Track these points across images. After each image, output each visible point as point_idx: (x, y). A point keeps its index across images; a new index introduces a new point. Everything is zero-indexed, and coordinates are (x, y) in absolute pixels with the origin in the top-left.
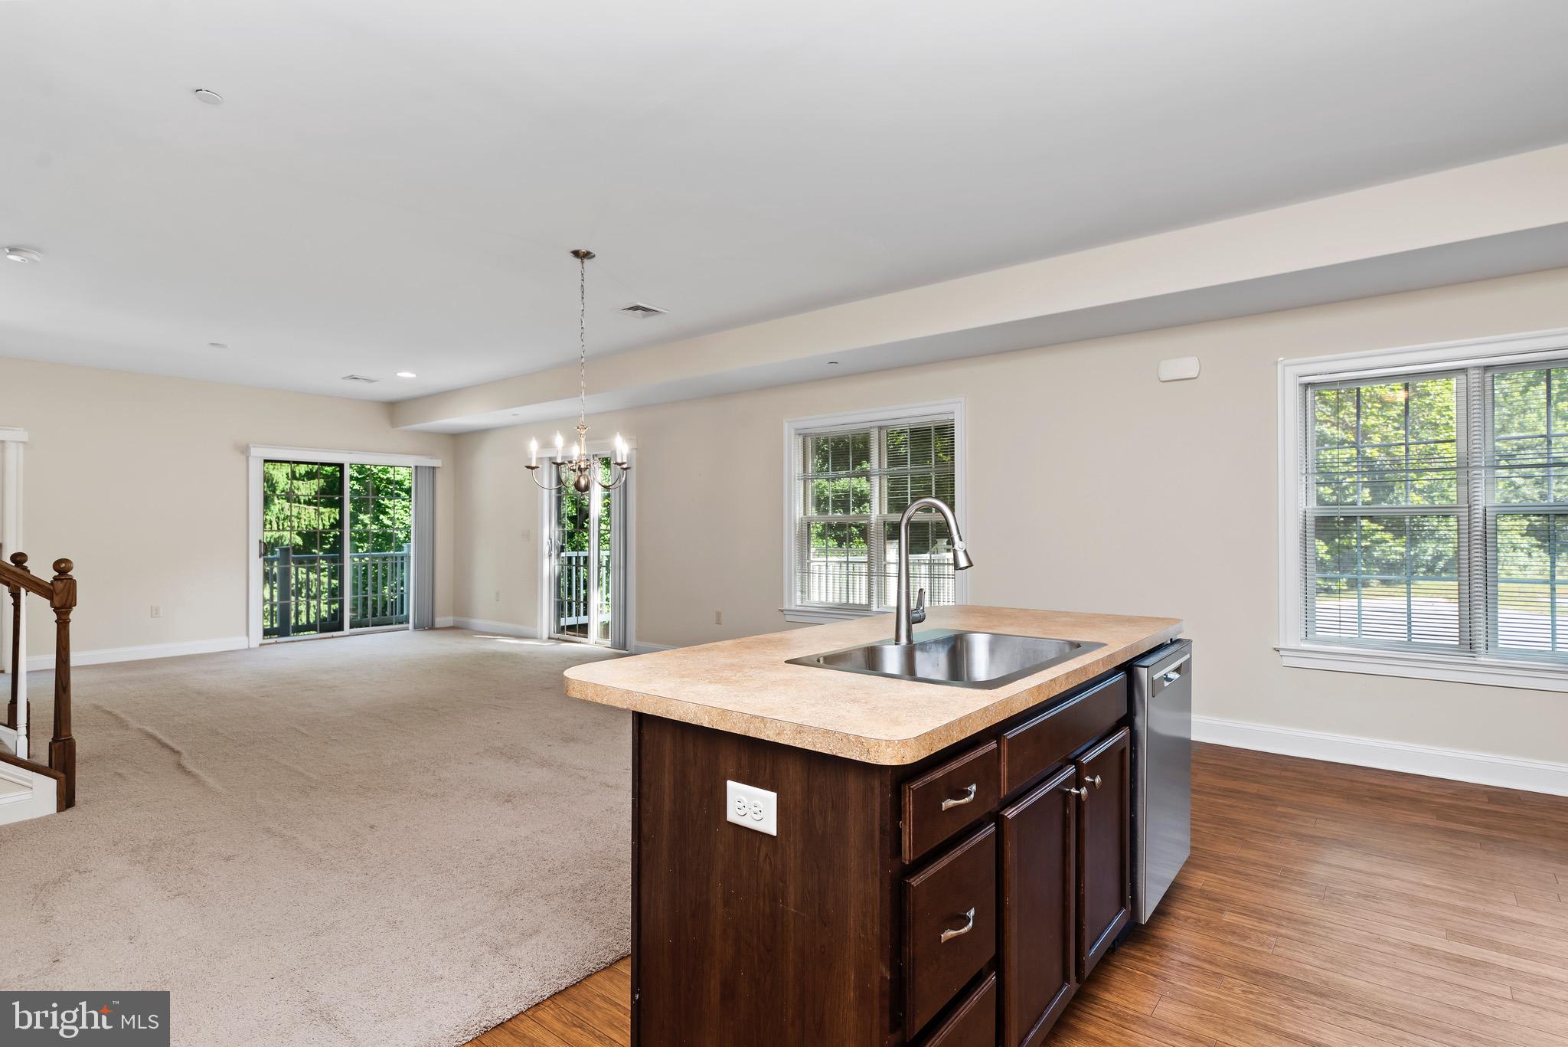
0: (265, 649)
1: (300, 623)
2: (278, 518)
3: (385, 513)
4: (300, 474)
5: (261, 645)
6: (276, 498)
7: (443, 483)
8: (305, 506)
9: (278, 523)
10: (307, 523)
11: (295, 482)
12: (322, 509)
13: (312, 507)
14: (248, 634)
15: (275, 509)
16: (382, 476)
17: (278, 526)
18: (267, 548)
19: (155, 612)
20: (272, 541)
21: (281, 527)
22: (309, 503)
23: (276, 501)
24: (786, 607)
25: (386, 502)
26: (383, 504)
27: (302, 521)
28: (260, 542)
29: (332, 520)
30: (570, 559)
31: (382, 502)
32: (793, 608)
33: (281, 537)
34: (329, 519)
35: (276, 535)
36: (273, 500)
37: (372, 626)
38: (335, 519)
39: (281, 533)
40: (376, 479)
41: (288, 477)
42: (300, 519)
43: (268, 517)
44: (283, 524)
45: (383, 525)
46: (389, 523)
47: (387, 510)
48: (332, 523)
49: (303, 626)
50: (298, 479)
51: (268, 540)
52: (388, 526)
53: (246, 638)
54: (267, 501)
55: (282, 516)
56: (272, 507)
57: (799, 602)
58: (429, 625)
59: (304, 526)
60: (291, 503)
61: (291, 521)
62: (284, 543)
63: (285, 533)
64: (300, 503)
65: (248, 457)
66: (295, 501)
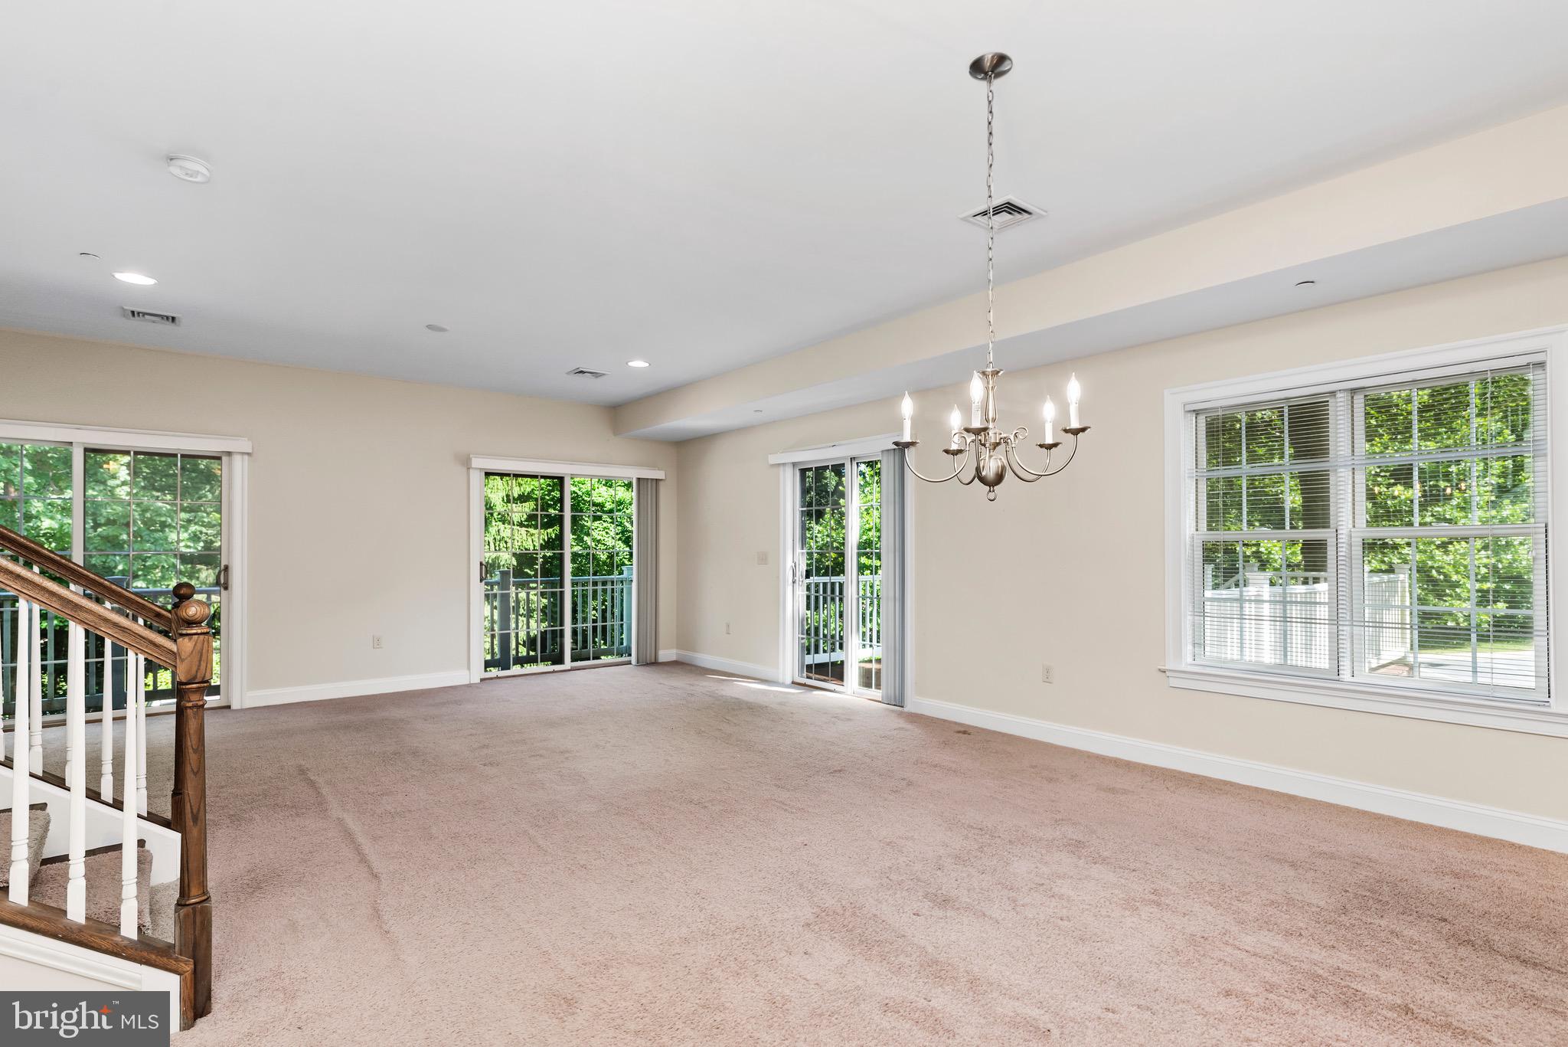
0: (486, 686)
1: (520, 655)
2: (495, 539)
3: (588, 534)
4: (514, 498)
5: (482, 680)
6: (493, 520)
7: (667, 498)
8: (518, 528)
9: (495, 544)
10: (519, 544)
12: (532, 530)
13: (524, 529)
14: (469, 668)
15: (493, 530)
17: (495, 547)
18: (487, 568)
19: (377, 642)
20: (490, 561)
21: (497, 548)
22: (521, 525)
23: (494, 523)
24: (1169, 665)
25: (590, 524)
26: (587, 526)
27: (516, 541)
28: (481, 564)
29: (541, 541)
30: (817, 585)
31: (586, 523)
32: (1183, 667)
33: (497, 558)
34: (539, 540)
35: (494, 555)
36: (491, 521)
37: (593, 659)
38: (544, 540)
39: (498, 554)
40: (581, 502)
41: (503, 500)
42: (514, 540)
43: (486, 539)
44: (499, 545)
45: (588, 547)
46: (592, 544)
47: (590, 531)
48: (541, 544)
49: (523, 657)
51: (487, 560)
52: (591, 547)
53: (468, 672)
54: (487, 522)
55: (498, 538)
56: (490, 529)
57: (1190, 660)
58: (653, 661)
59: (517, 547)
60: (506, 525)
61: (506, 542)
62: (502, 564)
63: (501, 554)
64: (514, 525)
65: (469, 468)
66: (509, 523)
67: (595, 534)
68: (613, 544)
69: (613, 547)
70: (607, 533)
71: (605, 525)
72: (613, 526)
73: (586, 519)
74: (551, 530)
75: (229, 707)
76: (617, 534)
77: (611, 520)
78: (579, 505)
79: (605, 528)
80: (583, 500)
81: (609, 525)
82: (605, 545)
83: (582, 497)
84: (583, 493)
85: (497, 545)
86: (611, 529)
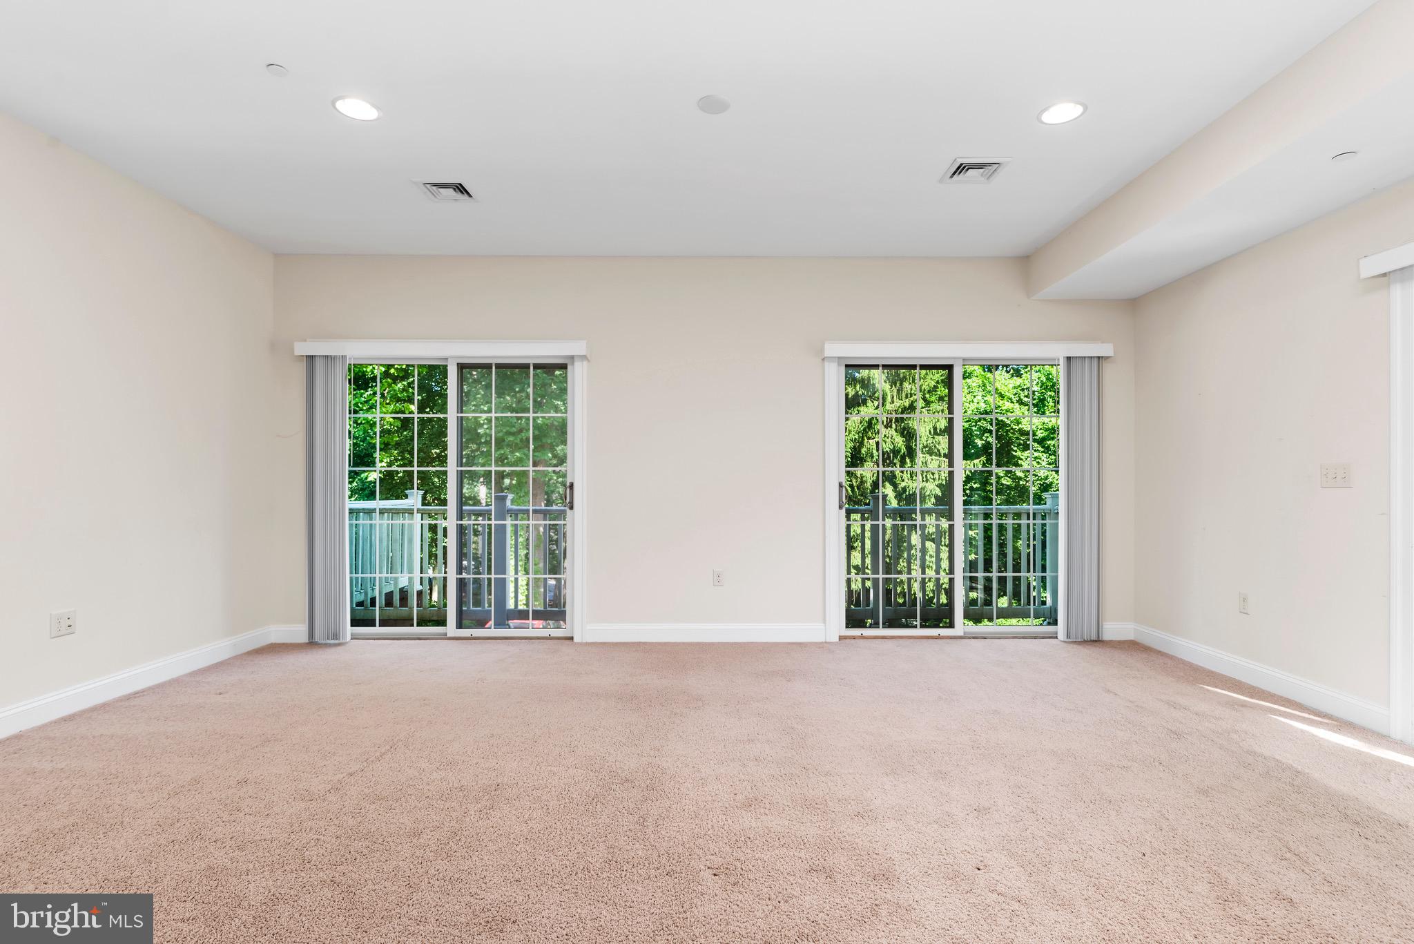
3: (1017, 465)
5: (841, 638)
9: (922, 475)
11: (936, 437)
14: (824, 621)
16: (1014, 427)
17: (923, 478)
19: (718, 579)
21: (925, 479)
25: (1019, 454)
26: (1016, 456)
29: (968, 472)
31: (1014, 453)
38: (971, 471)
40: (1008, 431)
44: (926, 476)
45: (1016, 479)
46: (1022, 475)
47: (1020, 462)
50: (938, 435)
52: (1020, 479)
53: (823, 626)
58: (1094, 637)
59: (944, 478)
60: (933, 457)
61: (933, 474)
62: (927, 494)
63: (927, 485)
64: (940, 455)
65: (823, 359)
66: (936, 455)
67: (1025, 465)
68: (1046, 474)
69: (1047, 478)
70: (1038, 463)
71: (1036, 454)
72: (1045, 455)
73: (1015, 449)
74: (978, 460)
75: (571, 638)
76: (1050, 464)
77: (1043, 450)
78: (1007, 435)
79: (1036, 458)
80: (1012, 429)
81: (1041, 454)
82: (1036, 476)
83: (1010, 426)
84: (1012, 422)
85: (924, 476)
86: (1043, 458)
